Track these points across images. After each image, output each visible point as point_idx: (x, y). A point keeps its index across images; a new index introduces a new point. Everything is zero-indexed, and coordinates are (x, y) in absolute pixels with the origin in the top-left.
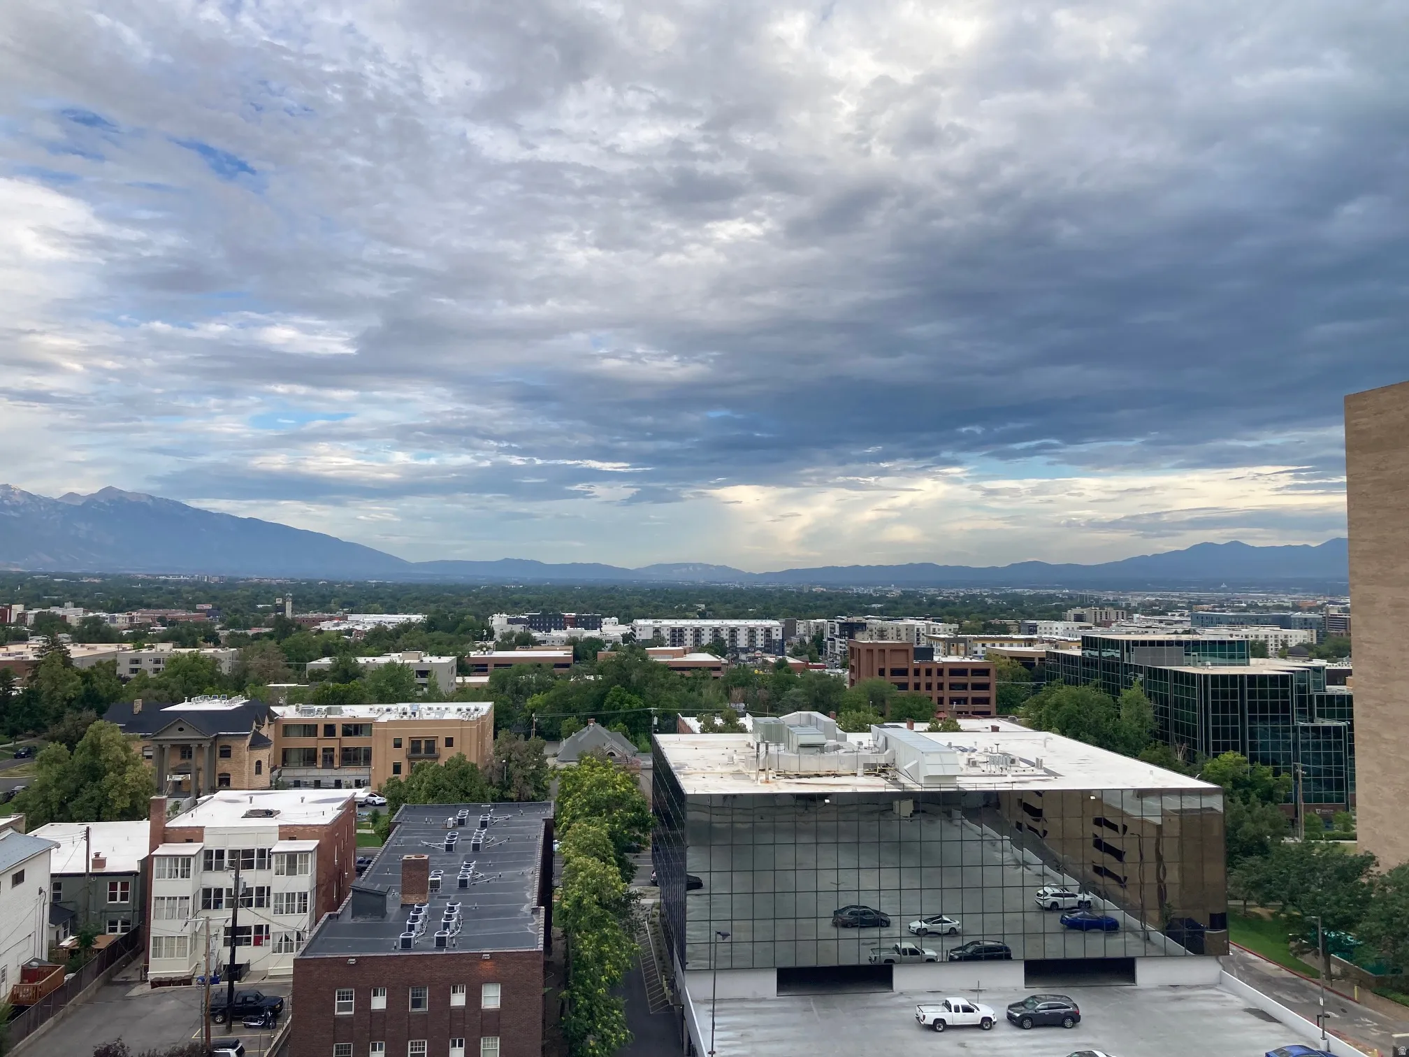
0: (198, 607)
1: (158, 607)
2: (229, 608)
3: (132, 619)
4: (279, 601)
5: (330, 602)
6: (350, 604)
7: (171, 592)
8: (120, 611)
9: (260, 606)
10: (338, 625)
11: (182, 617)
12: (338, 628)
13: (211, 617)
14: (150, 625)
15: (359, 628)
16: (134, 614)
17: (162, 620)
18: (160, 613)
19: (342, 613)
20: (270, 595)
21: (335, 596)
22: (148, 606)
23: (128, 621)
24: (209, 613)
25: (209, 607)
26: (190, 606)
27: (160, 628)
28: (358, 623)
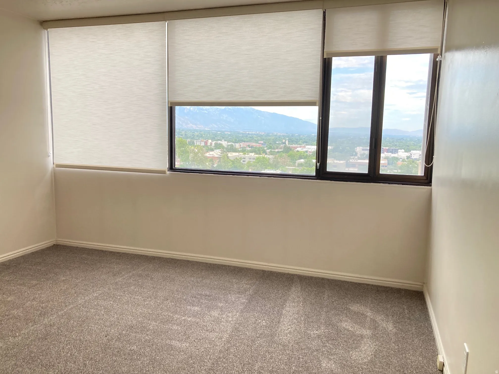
0: (259, 142)
1: (247, 142)
2: (268, 143)
3: (240, 145)
4: (284, 141)
5: (299, 142)
6: (306, 142)
7: (250, 137)
8: (237, 143)
9: (277, 142)
10: (303, 149)
11: (254, 145)
12: (303, 150)
13: (263, 145)
14: (245, 147)
15: (310, 150)
16: (241, 144)
17: (249, 146)
18: (248, 144)
19: (304, 145)
20: (280, 139)
21: (301, 140)
22: (244, 142)
23: (239, 146)
24: (262, 144)
25: (262, 142)
26: (256, 141)
27: (249, 149)
28: (309, 149)
